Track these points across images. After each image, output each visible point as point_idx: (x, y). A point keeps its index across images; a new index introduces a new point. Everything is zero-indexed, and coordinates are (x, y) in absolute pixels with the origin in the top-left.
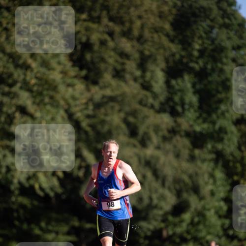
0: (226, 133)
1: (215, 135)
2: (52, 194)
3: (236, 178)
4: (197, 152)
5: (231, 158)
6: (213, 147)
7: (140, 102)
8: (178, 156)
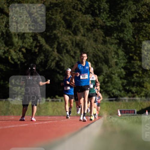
0: (126, 27)
1: (119, 28)
2: (19, 63)
3: (131, 55)
4: (107, 38)
5: (128, 42)
6: (117, 35)
7: (73, 8)
8: (96, 41)
